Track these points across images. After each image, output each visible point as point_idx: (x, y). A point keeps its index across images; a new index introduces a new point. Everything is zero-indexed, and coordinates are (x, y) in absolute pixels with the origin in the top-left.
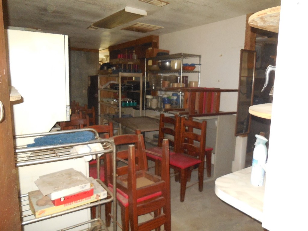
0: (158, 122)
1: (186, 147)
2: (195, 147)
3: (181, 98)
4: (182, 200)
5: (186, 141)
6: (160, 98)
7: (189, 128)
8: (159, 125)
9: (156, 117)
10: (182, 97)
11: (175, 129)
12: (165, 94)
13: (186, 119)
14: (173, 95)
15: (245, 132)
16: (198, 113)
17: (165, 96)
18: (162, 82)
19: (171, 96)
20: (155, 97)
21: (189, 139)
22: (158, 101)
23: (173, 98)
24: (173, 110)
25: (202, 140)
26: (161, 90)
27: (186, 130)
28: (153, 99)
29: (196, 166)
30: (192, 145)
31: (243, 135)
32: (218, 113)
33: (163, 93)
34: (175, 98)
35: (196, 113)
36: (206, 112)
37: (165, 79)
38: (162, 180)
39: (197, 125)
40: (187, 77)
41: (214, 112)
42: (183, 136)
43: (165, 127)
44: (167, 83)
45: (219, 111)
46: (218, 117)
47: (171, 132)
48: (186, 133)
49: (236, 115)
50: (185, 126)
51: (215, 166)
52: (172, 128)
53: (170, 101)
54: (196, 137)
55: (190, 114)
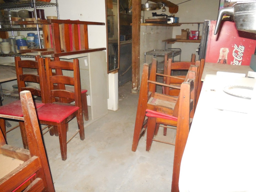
0: (14, 70)
1: (56, 94)
2: (68, 92)
3: (40, 38)
4: (64, 157)
5: (55, 87)
6: (12, 40)
7: (56, 71)
8: (15, 72)
9: (12, 64)
10: (41, 36)
11: (38, 74)
12: (19, 35)
13: (51, 61)
14: (29, 35)
15: (116, 68)
16: (65, 52)
17: (19, 38)
18: (10, 19)
19: (27, 37)
20: (5, 40)
21: (58, 83)
22: (10, 44)
23: (30, 39)
24: (31, 51)
25: (76, 83)
26: (11, 30)
27: (53, 74)
28: (3, 42)
29: (74, 115)
30: (64, 90)
31: (115, 72)
32: (88, 51)
33: (15, 33)
34: (32, 39)
35: (63, 51)
36: (74, 50)
37: (14, 15)
38: (32, 155)
39: (67, 66)
40: (42, 11)
41: (84, 49)
42: (50, 82)
43: (24, 73)
44: (17, 19)
45: (88, 48)
46: (89, 54)
47: (35, 79)
48: (54, 77)
49: (106, 51)
50: (51, 68)
51: (92, 107)
52: (35, 73)
53: (25, 42)
54: (68, 81)
55: (56, 53)
